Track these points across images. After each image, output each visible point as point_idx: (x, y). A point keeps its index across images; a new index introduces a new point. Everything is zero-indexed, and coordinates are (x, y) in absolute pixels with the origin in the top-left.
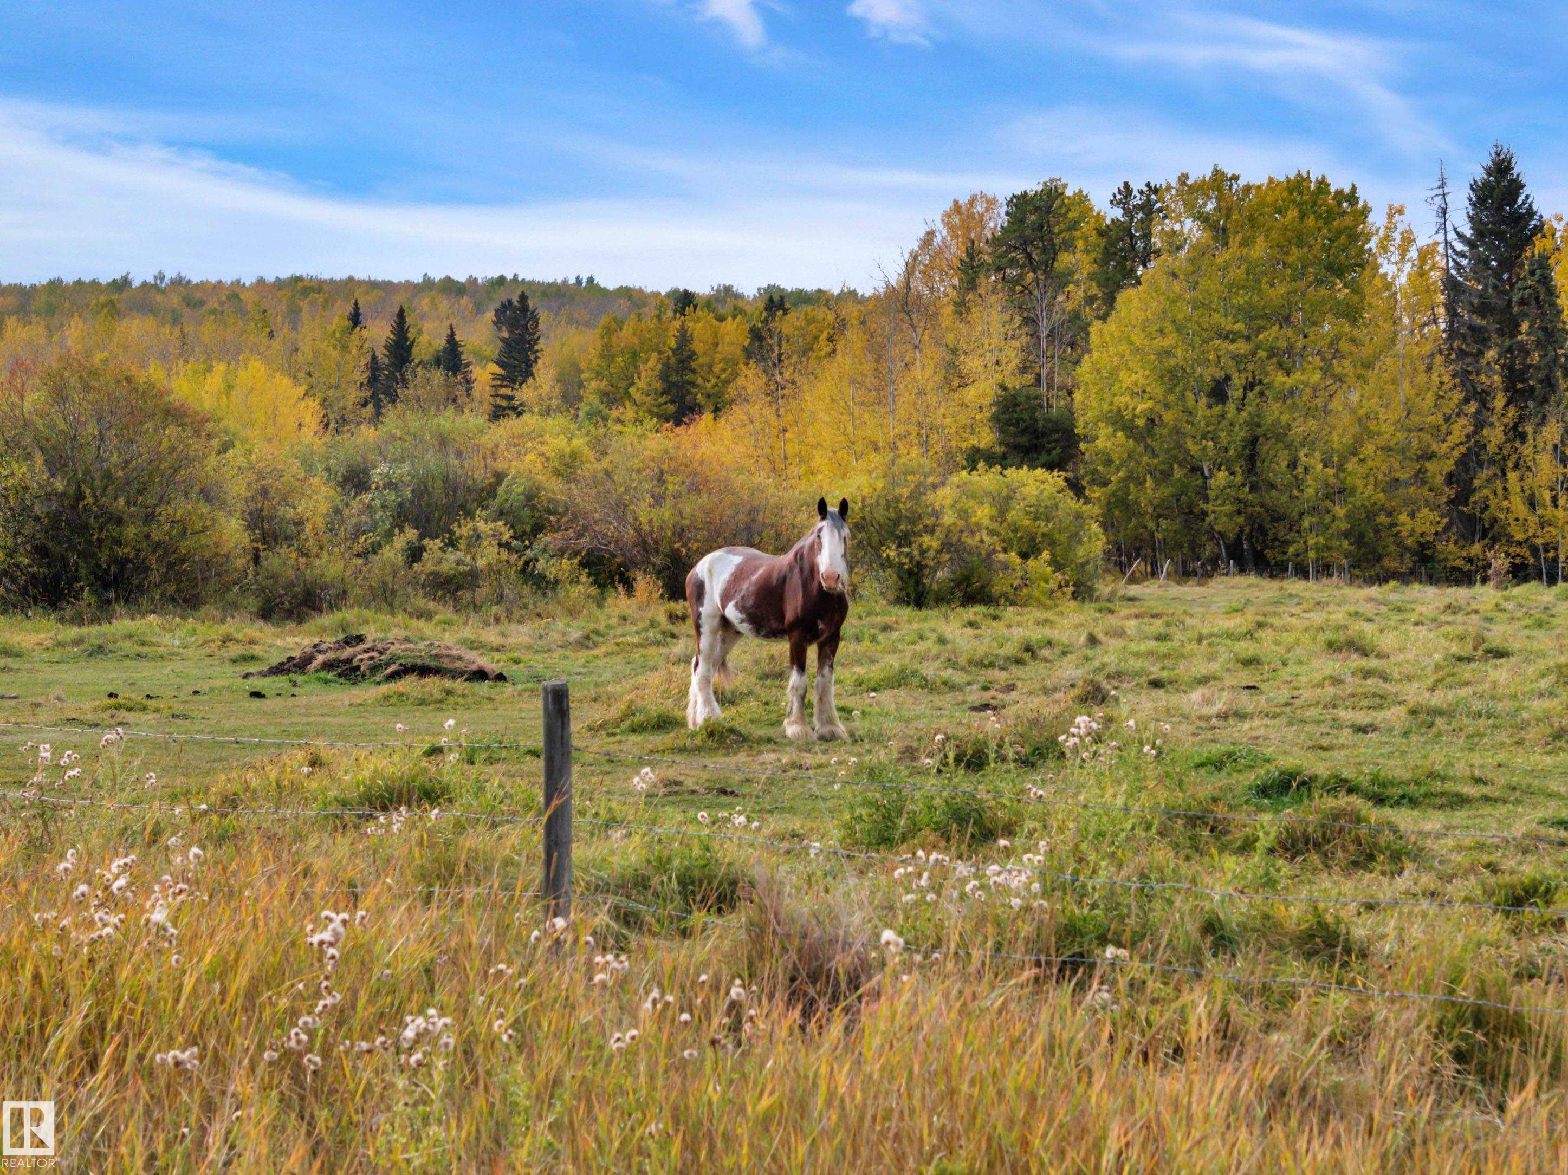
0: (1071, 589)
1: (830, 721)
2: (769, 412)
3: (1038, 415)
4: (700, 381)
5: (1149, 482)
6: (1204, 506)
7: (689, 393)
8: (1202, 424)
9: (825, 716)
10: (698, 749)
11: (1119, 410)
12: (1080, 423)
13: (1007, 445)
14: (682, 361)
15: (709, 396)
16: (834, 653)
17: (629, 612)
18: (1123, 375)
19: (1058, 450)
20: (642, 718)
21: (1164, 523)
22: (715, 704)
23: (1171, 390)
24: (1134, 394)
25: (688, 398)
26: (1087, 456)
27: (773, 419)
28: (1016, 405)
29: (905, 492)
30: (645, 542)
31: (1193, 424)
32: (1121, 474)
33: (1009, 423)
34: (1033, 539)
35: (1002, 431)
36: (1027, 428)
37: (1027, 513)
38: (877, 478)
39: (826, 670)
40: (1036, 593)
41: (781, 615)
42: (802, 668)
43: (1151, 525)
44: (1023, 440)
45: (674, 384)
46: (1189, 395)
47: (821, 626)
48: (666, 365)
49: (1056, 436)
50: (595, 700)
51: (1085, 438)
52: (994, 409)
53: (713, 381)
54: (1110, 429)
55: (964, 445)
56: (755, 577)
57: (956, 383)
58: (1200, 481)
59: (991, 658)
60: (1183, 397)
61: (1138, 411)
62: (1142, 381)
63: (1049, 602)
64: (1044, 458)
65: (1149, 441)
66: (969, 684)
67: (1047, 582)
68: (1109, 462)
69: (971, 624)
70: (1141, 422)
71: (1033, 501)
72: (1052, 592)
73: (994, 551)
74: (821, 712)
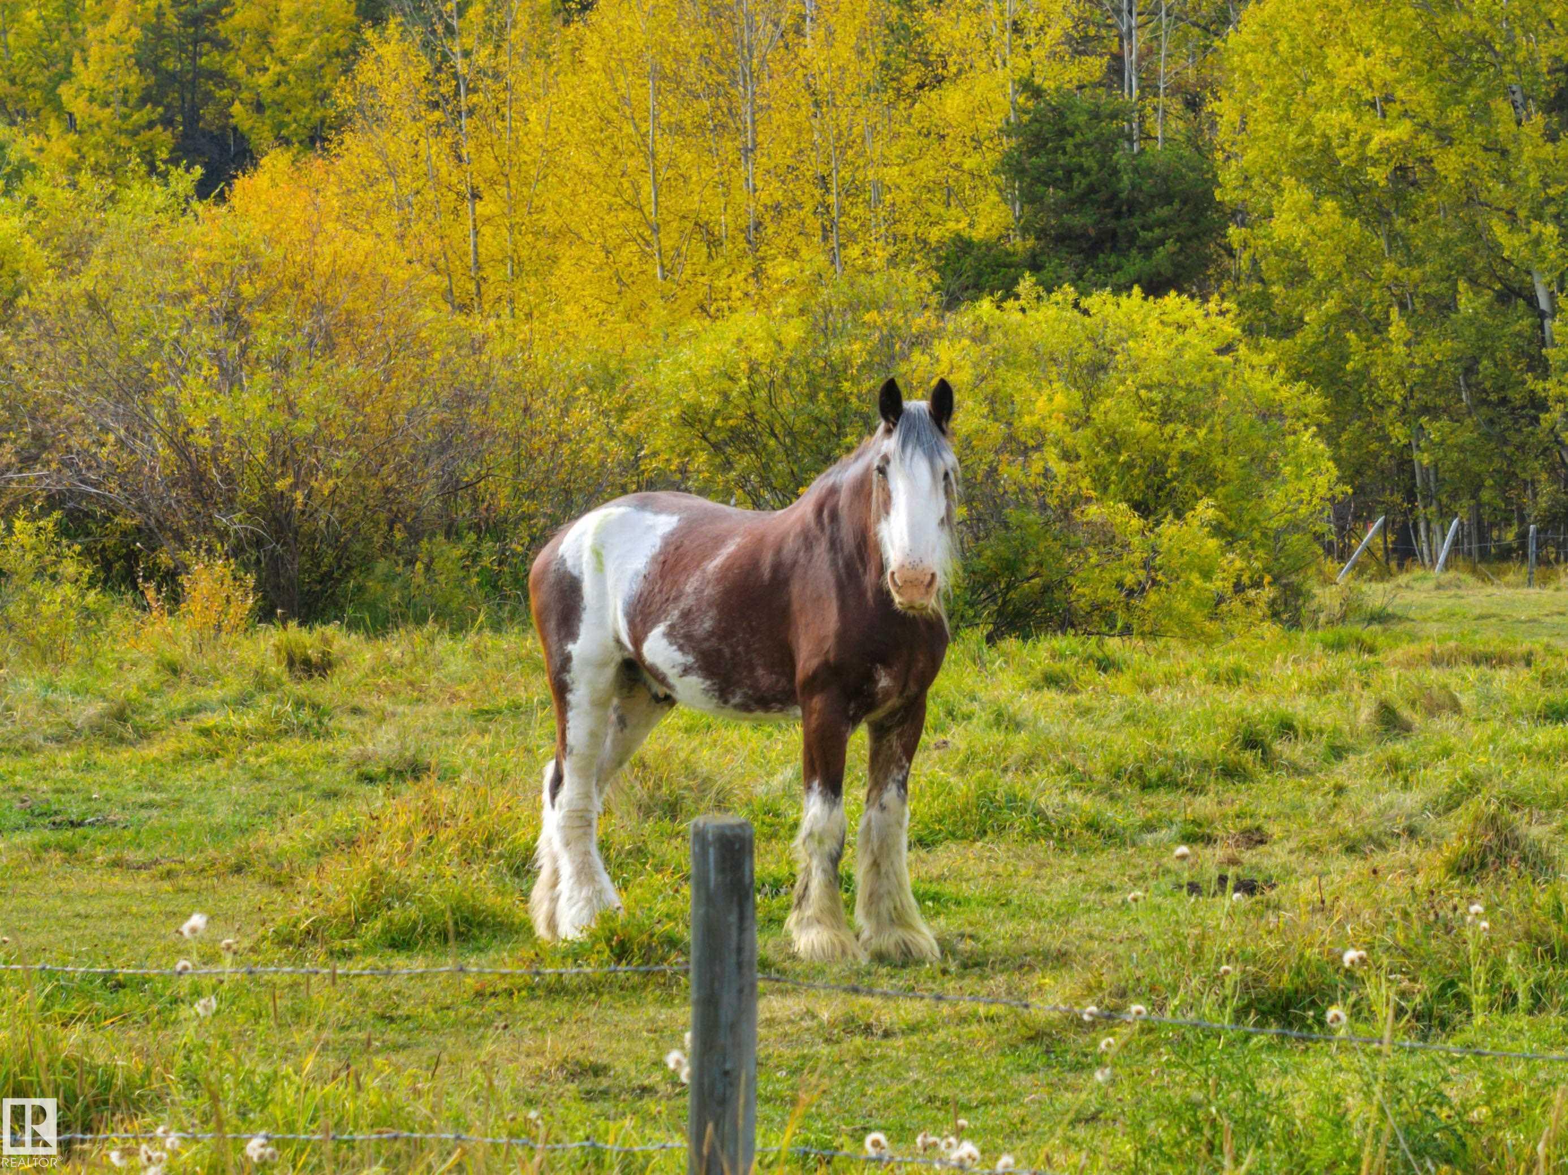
0: (1268, 593)
1: (899, 919)
2: (435, 150)
3: (1120, 158)
4: (239, 70)
5: (1397, 328)
6: (1539, 386)
7: (209, 96)
8: (1533, 180)
9: (886, 905)
10: (595, 988)
11: (1326, 149)
12: (1229, 176)
13: (1041, 234)
14: (196, 21)
15: (259, 107)
16: (909, 751)
17: (182, 651)
18: (1335, 58)
19: (1171, 246)
20: (413, 912)
21: (1435, 429)
22: (605, 879)
23: (1454, 96)
24: (1361, 106)
25: (208, 113)
26: (1244, 262)
27: (445, 167)
28: (1064, 133)
29: (857, 351)
30: (199, 477)
31: (1509, 182)
32: (1330, 305)
33: (1045, 177)
34: (1158, 468)
35: (1030, 198)
36: (1092, 189)
37: (1144, 405)
38: (787, 316)
39: (891, 794)
40: (1182, 605)
41: (785, 660)
42: (833, 787)
43: (1399, 434)
44: (1079, 220)
45: (172, 77)
46: (1502, 107)
47: (884, 681)
48: (157, 31)
49: (1162, 212)
50: (238, 869)
51: (1239, 215)
52: (1008, 143)
53: (274, 68)
54: (1305, 195)
55: (934, 235)
56: (714, 564)
57: (911, 80)
58: (1525, 324)
59: (1163, 765)
60: (1482, 113)
61: (1373, 146)
62: (1384, 73)
63: (1211, 627)
64: (1136, 264)
65: (1399, 222)
66: (1149, 827)
67: (1207, 575)
68: (1299, 275)
69: (1052, 680)
70: (1378, 175)
71: (1158, 374)
72: (1220, 600)
73: (1080, 500)
74: (874, 898)
